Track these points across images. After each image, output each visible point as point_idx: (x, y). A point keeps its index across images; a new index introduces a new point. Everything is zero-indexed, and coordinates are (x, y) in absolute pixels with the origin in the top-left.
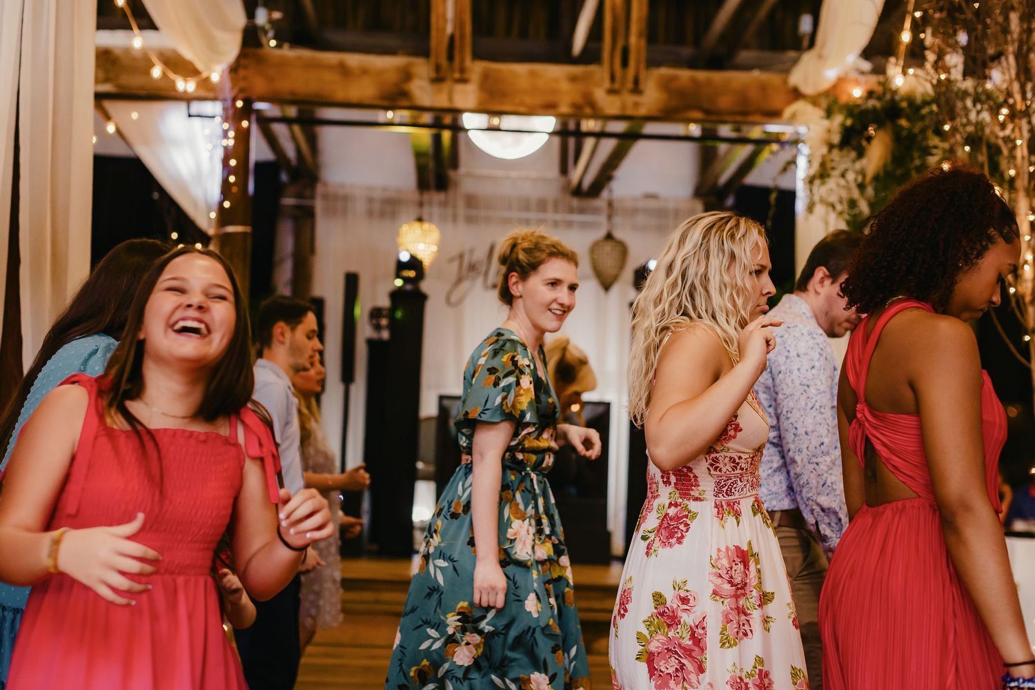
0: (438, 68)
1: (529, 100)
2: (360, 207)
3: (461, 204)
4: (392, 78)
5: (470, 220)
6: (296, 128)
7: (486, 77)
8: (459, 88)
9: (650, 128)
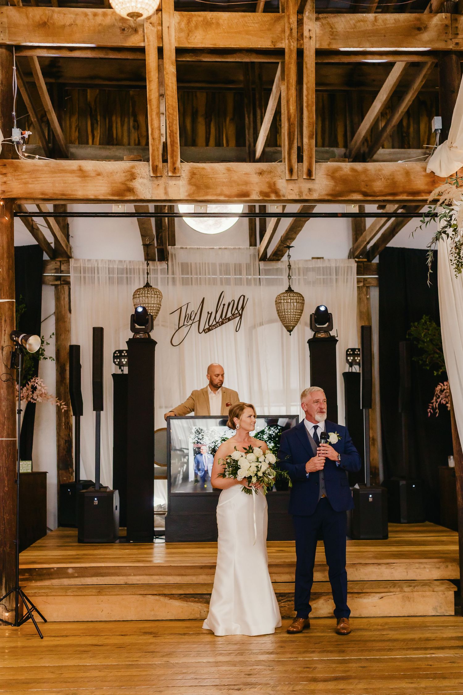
0: (155, 169)
1: (227, 191)
2: (103, 275)
3: (178, 270)
4: (120, 178)
5: (185, 282)
6: (51, 220)
7: (193, 174)
8: (172, 182)
9: (320, 208)
